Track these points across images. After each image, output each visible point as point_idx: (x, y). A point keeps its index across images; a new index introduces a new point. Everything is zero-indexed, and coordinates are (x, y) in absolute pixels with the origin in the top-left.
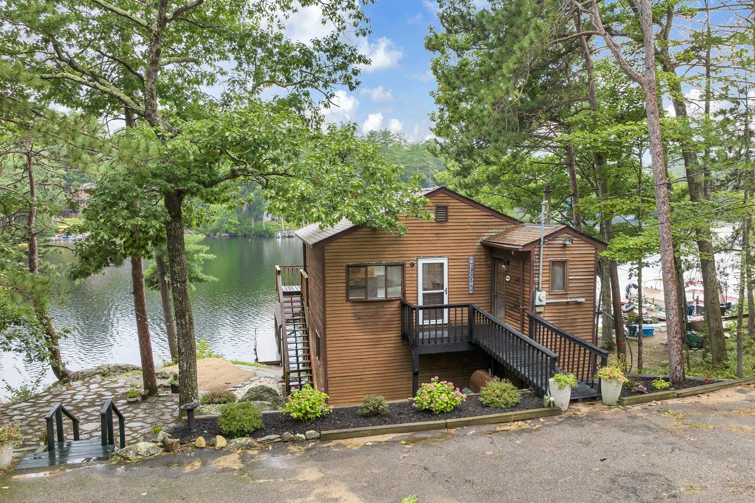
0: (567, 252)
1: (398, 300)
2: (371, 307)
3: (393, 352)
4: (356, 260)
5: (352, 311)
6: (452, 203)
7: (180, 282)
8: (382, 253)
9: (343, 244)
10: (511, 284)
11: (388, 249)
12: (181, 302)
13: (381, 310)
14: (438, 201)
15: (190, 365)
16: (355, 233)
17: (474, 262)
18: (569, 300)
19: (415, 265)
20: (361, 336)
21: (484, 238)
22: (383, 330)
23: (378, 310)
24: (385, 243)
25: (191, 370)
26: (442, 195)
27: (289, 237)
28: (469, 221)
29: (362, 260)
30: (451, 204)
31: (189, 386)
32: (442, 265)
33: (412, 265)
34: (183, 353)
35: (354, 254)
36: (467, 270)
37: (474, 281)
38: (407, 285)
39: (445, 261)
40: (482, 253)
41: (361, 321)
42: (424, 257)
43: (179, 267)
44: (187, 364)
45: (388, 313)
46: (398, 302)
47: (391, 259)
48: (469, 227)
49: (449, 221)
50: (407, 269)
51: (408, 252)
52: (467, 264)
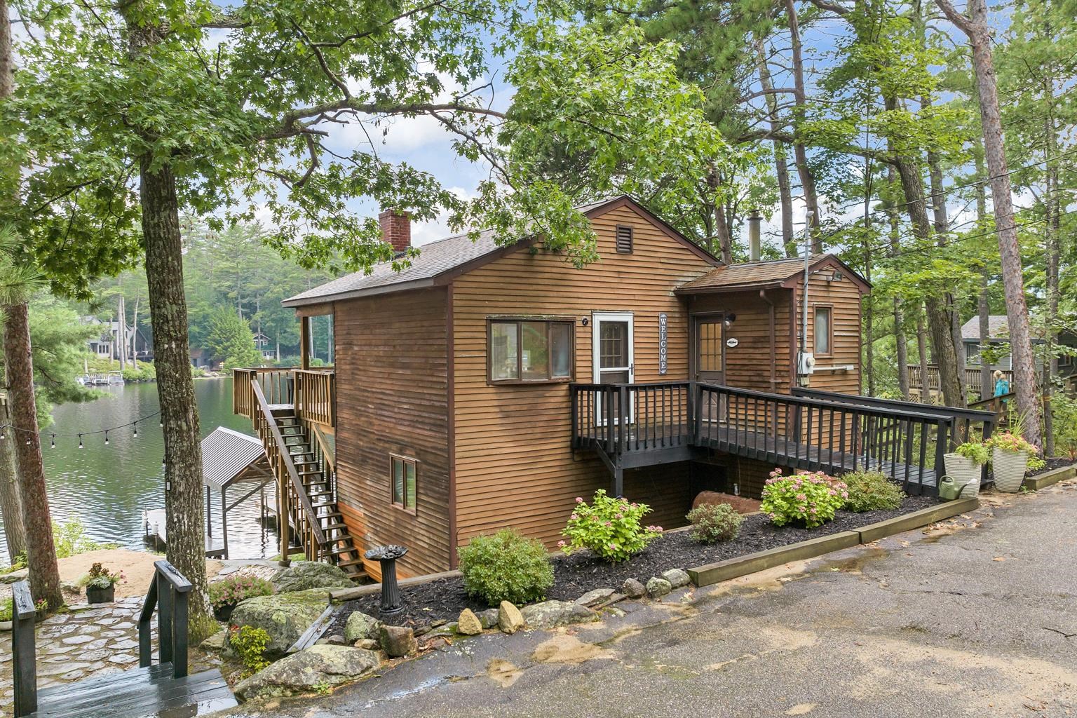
0: (831, 295)
1: (565, 383)
2: (525, 395)
3: (559, 474)
4: (505, 311)
5: (496, 403)
6: (640, 225)
7: (177, 339)
8: (541, 299)
9: (482, 279)
10: (741, 351)
11: (551, 294)
12: (178, 383)
13: (540, 400)
14: (620, 218)
15: (197, 519)
16: (502, 261)
17: (667, 322)
18: (834, 368)
19: (589, 324)
20: (509, 448)
21: (679, 284)
22: (545, 437)
23: (536, 401)
24: (547, 282)
25: (198, 530)
26: (624, 209)
27: (99, 384)
28: (659, 255)
29: (512, 311)
30: (637, 226)
31: (195, 564)
32: (625, 324)
33: (585, 323)
34: (181, 494)
35: (501, 298)
36: (657, 335)
37: (667, 354)
38: (578, 358)
39: (628, 318)
40: (677, 310)
41: (510, 420)
42: (602, 311)
43: (175, 308)
44: (189, 517)
45: (551, 406)
46: (565, 387)
47: (554, 312)
48: (660, 266)
49: (635, 252)
50: (578, 329)
51: (580, 301)
52: (656, 325)
